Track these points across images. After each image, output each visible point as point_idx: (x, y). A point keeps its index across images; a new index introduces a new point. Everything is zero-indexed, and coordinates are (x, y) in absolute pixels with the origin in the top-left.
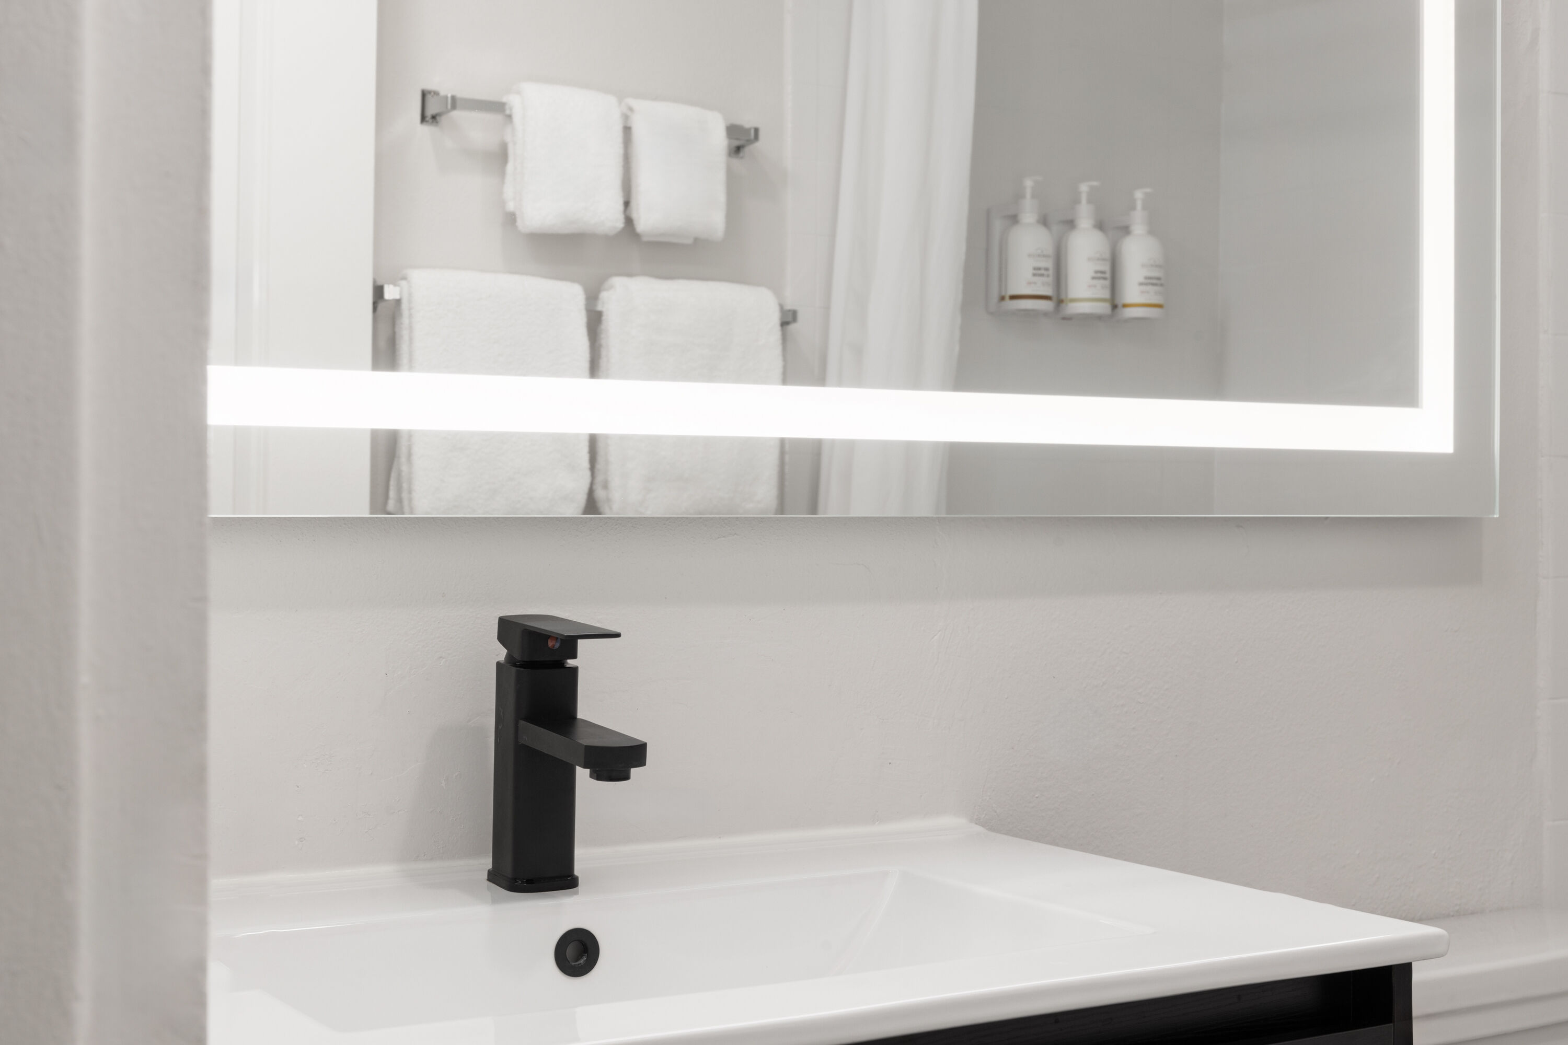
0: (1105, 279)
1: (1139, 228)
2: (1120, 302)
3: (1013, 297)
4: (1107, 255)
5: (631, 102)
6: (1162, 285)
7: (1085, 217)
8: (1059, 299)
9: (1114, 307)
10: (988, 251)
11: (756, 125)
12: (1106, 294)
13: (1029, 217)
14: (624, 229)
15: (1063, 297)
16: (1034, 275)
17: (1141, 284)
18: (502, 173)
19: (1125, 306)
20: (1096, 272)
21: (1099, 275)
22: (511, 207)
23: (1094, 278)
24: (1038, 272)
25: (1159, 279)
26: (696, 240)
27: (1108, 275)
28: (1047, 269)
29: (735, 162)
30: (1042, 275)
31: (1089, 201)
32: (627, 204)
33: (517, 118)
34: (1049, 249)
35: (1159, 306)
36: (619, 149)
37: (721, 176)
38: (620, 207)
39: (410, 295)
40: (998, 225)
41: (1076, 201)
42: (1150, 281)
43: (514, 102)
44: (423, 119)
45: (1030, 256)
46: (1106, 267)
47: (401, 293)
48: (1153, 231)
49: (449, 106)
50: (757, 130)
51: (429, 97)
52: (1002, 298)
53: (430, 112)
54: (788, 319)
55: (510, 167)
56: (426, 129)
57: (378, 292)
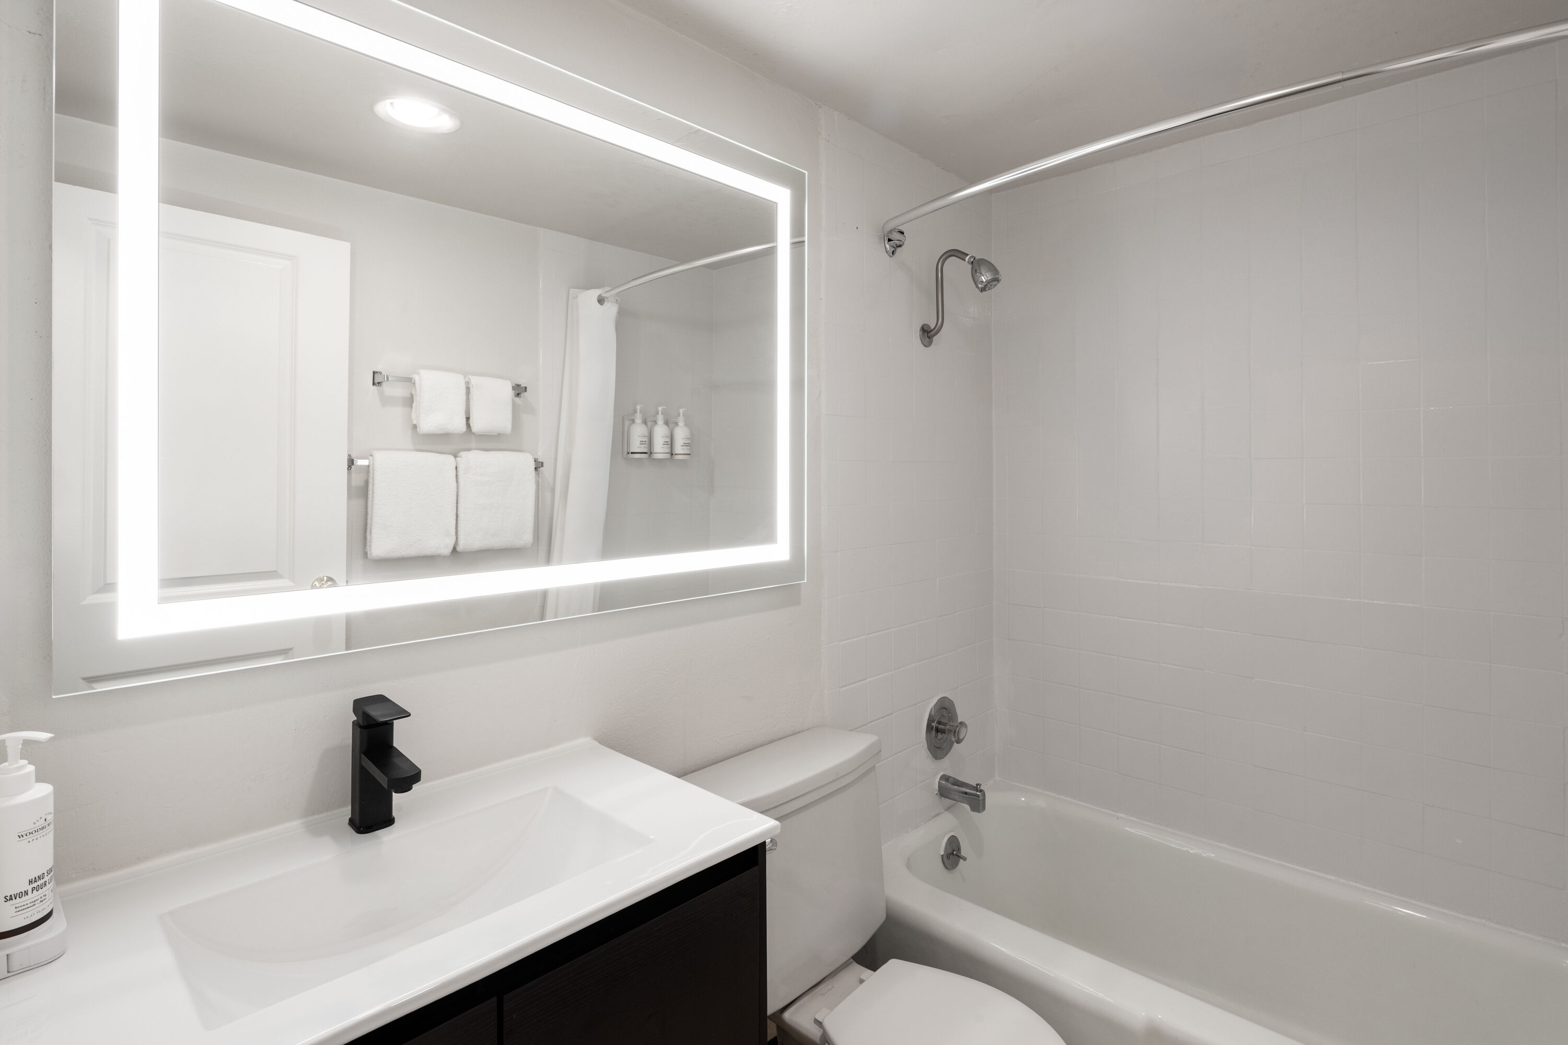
0: (668, 444)
1: (681, 424)
2: (674, 453)
3: (632, 453)
4: (669, 435)
5: (470, 377)
6: (690, 446)
7: (660, 419)
8: (650, 453)
9: (672, 454)
10: (623, 433)
11: (525, 386)
12: (669, 451)
13: (638, 420)
14: (466, 431)
15: (652, 451)
16: (641, 444)
17: (682, 446)
18: (411, 407)
19: (655, 453)
20: (664, 442)
21: (666, 443)
22: (415, 422)
23: (663, 444)
24: (642, 443)
25: (689, 444)
26: (499, 434)
27: (669, 443)
28: (645, 442)
29: (517, 399)
30: (687, 446)
31: (662, 414)
32: (468, 419)
33: (417, 382)
34: (646, 433)
35: (689, 454)
36: (464, 397)
37: (510, 408)
38: (464, 420)
39: (373, 464)
40: (627, 423)
41: (657, 413)
42: (686, 445)
43: (416, 378)
44: (374, 384)
45: (639, 436)
46: (668, 440)
47: (369, 463)
48: (686, 425)
49: (385, 380)
50: (526, 388)
51: (376, 375)
52: (628, 453)
53: (376, 381)
54: (538, 466)
55: (414, 405)
56: (375, 387)
57: (351, 462)
